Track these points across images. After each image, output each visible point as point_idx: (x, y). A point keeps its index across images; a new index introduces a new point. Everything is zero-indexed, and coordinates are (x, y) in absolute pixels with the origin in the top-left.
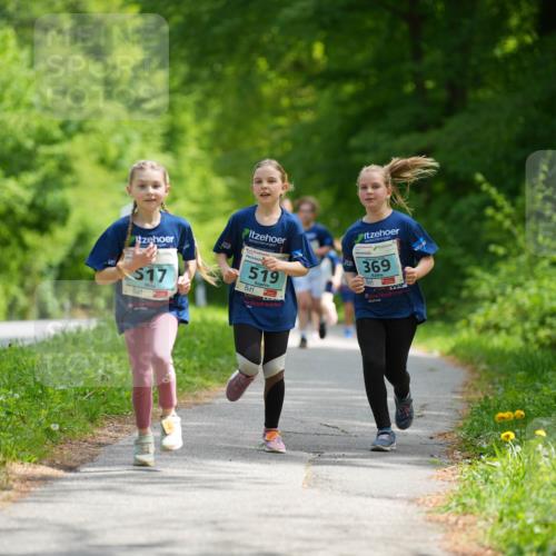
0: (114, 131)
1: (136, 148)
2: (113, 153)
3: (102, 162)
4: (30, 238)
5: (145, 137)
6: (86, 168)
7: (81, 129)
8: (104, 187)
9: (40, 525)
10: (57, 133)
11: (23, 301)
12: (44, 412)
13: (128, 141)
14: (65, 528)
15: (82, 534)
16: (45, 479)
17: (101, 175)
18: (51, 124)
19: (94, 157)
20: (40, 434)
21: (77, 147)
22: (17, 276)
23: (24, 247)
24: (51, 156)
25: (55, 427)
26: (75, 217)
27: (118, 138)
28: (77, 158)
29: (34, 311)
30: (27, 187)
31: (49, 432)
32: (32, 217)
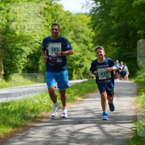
0: (89, 55)
1: (92, 57)
2: (89, 57)
3: (88, 59)
4: (79, 69)
5: (93, 55)
6: (86, 60)
7: (85, 55)
8: (88, 62)
9: (82, 106)
10: (82, 55)
11: (78, 77)
12: (81, 92)
13: (91, 56)
14: (85, 107)
15: (87, 107)
16: (82, 101)
17: (88, 60)
18: (81, 54)
19: (87, 58)
20: (81, 95)
21: (84, 57)
22: (78, 74)
23: (78, 70)
24: (81, 58)
25: (83, 94)
26: (85, 66)
27: (90, 56)
28: (85, 58)
29: (80, 78)
30: (79, 62)
31: (82, 95)
32: (79, 66)
